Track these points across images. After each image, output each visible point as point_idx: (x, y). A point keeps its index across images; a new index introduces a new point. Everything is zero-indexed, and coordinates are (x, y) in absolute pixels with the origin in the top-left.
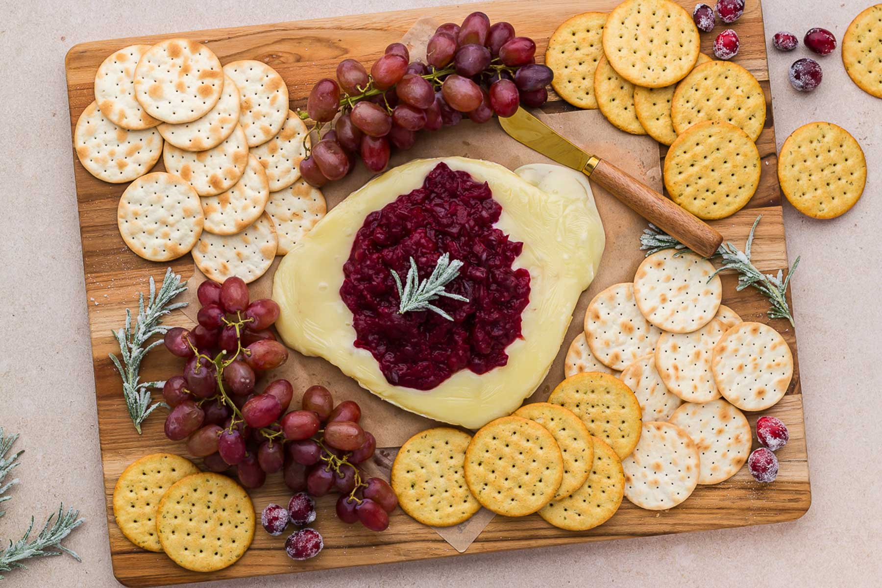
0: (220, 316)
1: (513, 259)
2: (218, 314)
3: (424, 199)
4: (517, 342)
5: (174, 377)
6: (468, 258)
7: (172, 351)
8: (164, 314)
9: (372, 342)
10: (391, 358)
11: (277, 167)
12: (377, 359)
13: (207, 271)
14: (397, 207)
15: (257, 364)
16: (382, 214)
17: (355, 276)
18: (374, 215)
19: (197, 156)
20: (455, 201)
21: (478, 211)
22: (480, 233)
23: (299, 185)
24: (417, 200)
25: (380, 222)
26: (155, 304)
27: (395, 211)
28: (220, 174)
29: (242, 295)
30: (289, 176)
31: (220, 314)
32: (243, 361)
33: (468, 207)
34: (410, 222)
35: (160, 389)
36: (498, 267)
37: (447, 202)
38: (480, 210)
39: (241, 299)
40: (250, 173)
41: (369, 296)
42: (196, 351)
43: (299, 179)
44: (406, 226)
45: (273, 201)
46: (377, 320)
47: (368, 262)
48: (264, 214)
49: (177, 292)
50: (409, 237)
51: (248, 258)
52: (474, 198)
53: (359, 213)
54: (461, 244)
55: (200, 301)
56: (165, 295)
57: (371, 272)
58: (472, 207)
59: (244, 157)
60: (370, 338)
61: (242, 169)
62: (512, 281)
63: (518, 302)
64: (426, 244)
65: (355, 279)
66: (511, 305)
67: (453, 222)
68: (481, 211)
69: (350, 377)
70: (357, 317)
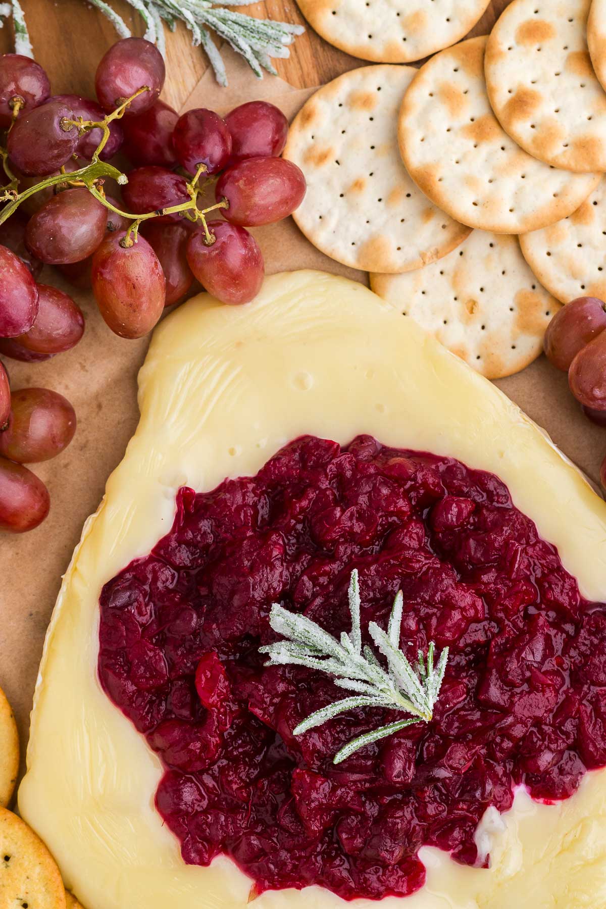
0: (207, 160)
1: (445, 847)
2: (211, 157)
3: (555, 606)
4: (245, 883)
5: (44, 74)
6: (431, 736)
7: (105, 62)
8: (191, 33)
9: (196, 529)
10: (164, 582)
11: (580, 245)
12: (156, 550)
13: (308, 117)
14: (528, 544)
15: (104, 263)
16: (507, 510)
17: (348, 466)
18: (502, 492)
19: (576, 54)
20: (563, 684)
21: (551, 741)
22: (499, 754)
23: (545, 303)
24: (551, 588)
25: (488, 509)
26: (213, 7)
27: (518, 540)
28: (543, 111)
29: (266, 208)
30: (563, 277)
31: (211, 162)
32: (108, 232)
33: (555, 717)
34: (497, 578)
35: (11, 48)
36: (421, 813)
37: (560, 664)
38: (553, 746)
39: (256, 205)
40: (555, 181)
41: (304, 503)
42: (115, 115)
43: (557, 301)
44: (487, 571)
45: (497, 249)
46: (249, 534)
47: (385, 491)
48: (464, 230)
49: (249, 55)
50: (461, 581)
51: (353, 207)
52: (580, 728)
53: (501, 455)
54: (462, 713)
55: (234, 112)
56: (236, 27)
57: (363, 500)
58: (557, 727)
59: (592, 161)
60: (205, 525)
61: (563, 161)
62: (393, 852)
63: (345, 874)
64: (449, 624)
65: (340, 466)
66: (335, 858)
67: (512, 685)
68: (550, 749)
69: (104, 493)
70: (251, 486)
